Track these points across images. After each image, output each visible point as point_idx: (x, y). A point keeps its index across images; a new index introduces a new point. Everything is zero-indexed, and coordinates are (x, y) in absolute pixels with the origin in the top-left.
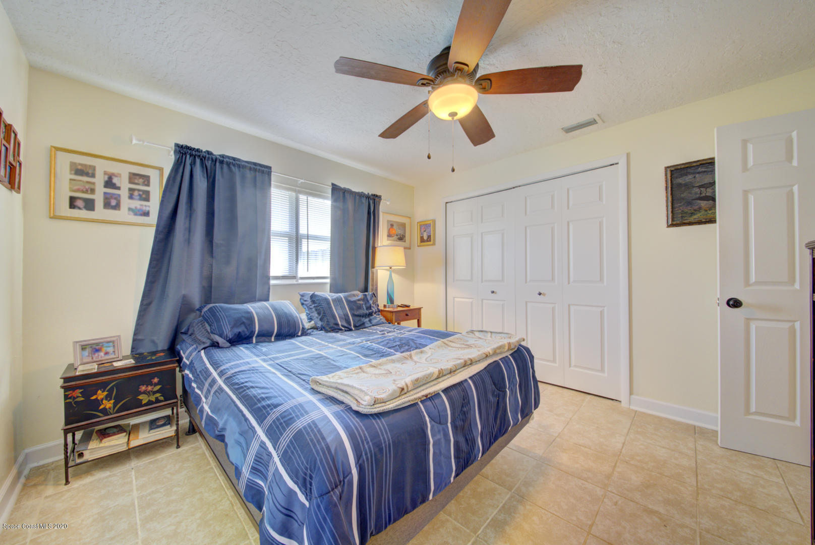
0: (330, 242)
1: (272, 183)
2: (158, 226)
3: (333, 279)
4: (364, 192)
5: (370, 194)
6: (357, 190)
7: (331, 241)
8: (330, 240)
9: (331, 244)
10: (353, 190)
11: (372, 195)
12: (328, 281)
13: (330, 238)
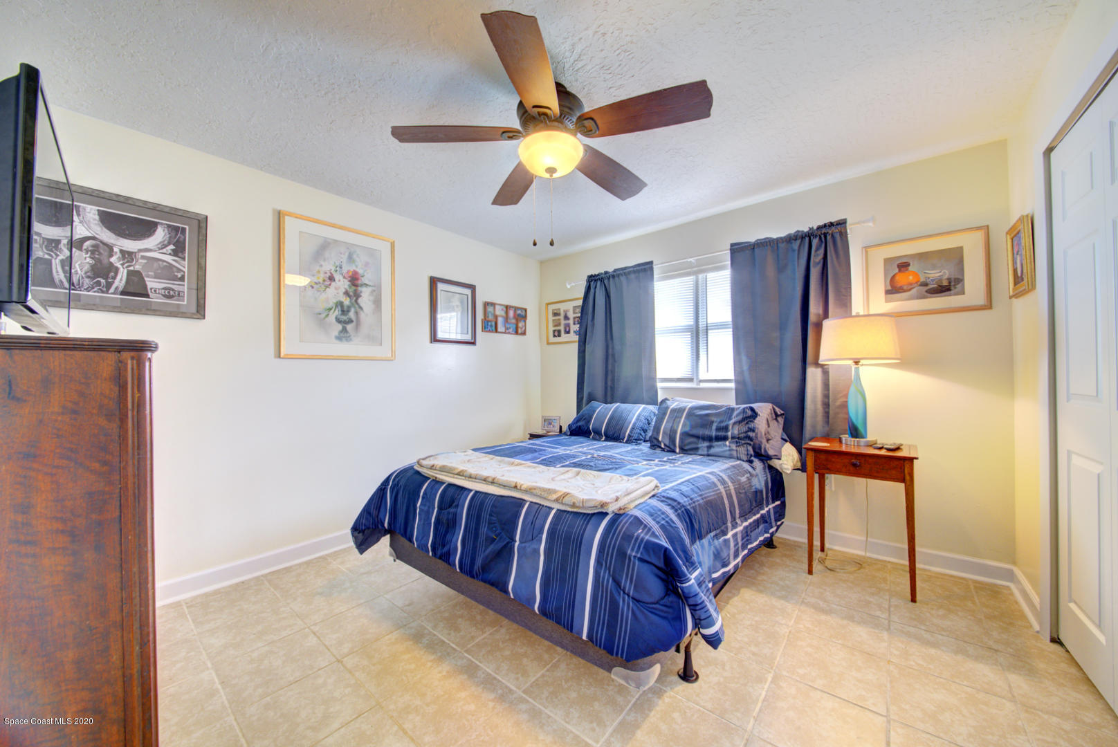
0: (731, 330)
1: (655, 276)
2: (579, 341)
3: (740, 381)
4: (801, 229)
5: (815, 228)
6: (782, 234)
7: (733, 329)
8: (731, 326)
9: (733, 331)
10: (775, 235)
11: (819, 228)
12: (732, 385)
13: (731, 323)
